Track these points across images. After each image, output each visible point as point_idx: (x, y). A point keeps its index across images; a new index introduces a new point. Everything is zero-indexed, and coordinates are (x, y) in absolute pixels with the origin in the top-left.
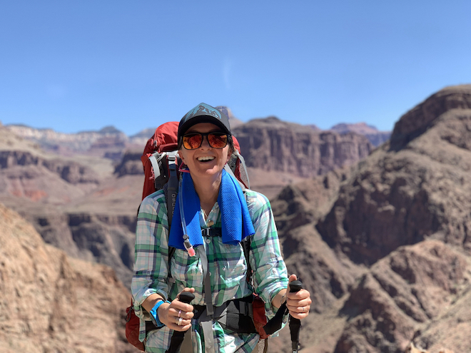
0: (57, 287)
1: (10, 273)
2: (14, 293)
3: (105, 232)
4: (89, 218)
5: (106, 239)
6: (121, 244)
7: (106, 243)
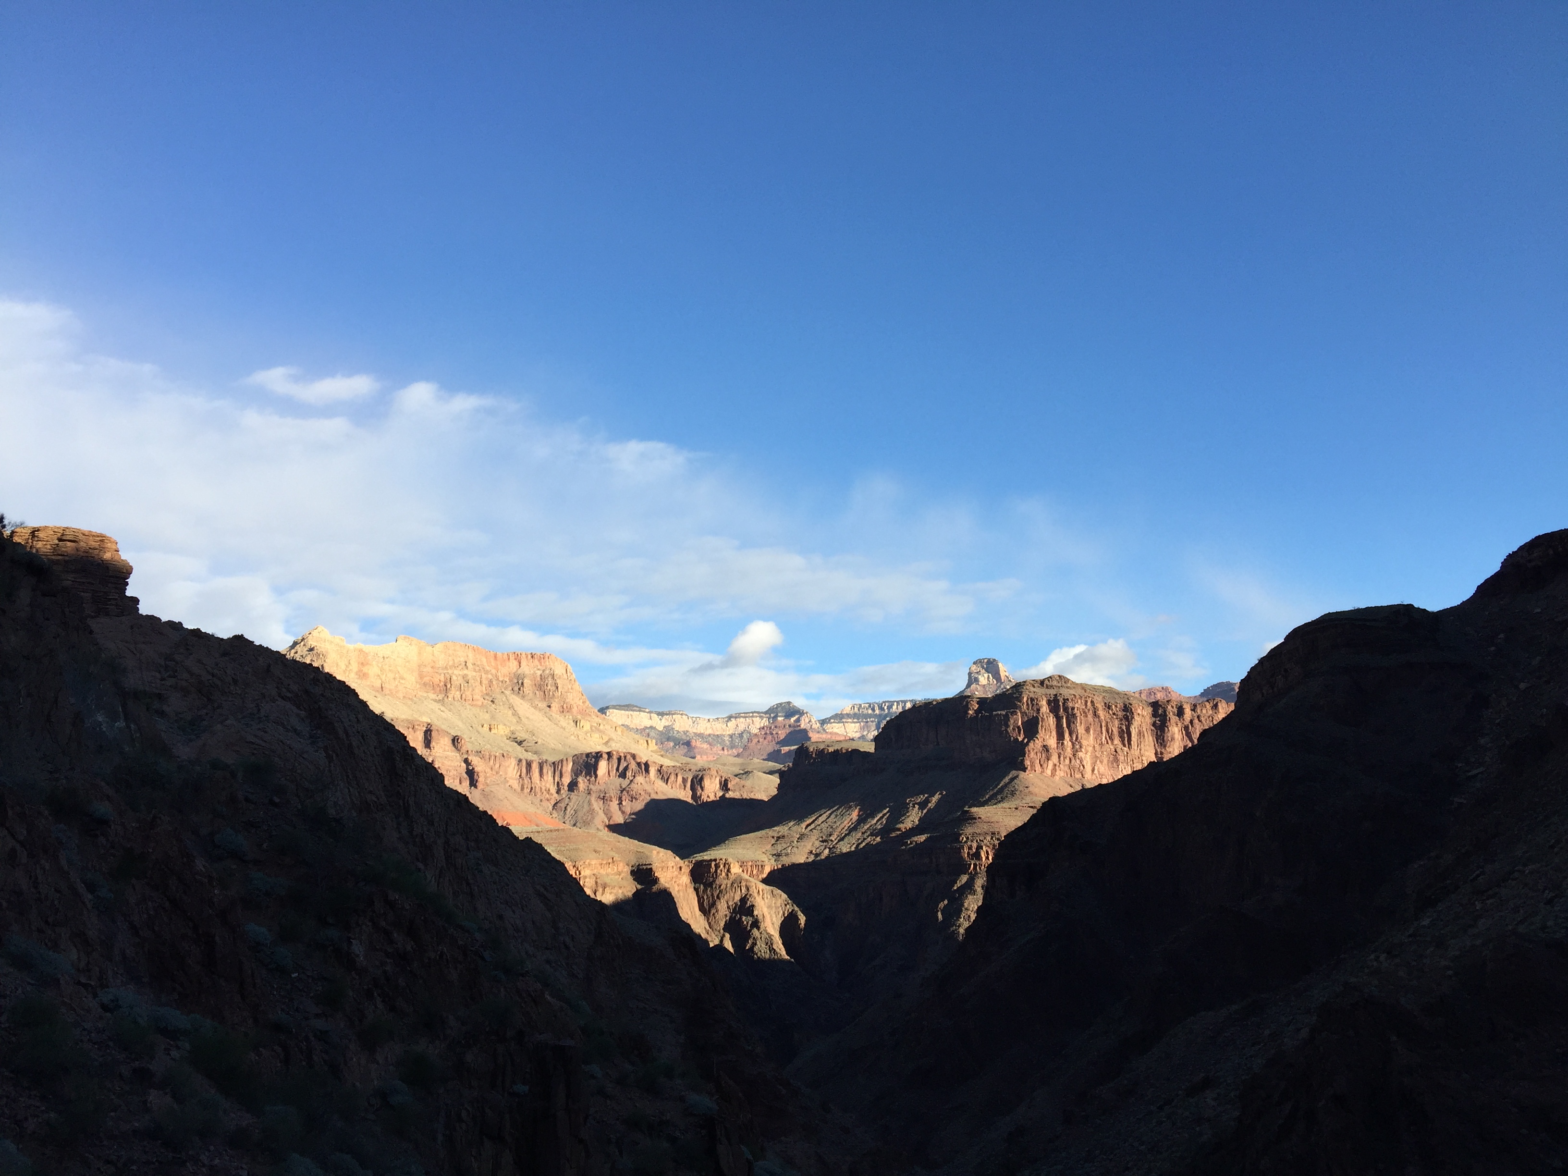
3: (756, 891)
4: (727, 866)
5: (756, 904)
6: (784, 914)
7: (755, 913)
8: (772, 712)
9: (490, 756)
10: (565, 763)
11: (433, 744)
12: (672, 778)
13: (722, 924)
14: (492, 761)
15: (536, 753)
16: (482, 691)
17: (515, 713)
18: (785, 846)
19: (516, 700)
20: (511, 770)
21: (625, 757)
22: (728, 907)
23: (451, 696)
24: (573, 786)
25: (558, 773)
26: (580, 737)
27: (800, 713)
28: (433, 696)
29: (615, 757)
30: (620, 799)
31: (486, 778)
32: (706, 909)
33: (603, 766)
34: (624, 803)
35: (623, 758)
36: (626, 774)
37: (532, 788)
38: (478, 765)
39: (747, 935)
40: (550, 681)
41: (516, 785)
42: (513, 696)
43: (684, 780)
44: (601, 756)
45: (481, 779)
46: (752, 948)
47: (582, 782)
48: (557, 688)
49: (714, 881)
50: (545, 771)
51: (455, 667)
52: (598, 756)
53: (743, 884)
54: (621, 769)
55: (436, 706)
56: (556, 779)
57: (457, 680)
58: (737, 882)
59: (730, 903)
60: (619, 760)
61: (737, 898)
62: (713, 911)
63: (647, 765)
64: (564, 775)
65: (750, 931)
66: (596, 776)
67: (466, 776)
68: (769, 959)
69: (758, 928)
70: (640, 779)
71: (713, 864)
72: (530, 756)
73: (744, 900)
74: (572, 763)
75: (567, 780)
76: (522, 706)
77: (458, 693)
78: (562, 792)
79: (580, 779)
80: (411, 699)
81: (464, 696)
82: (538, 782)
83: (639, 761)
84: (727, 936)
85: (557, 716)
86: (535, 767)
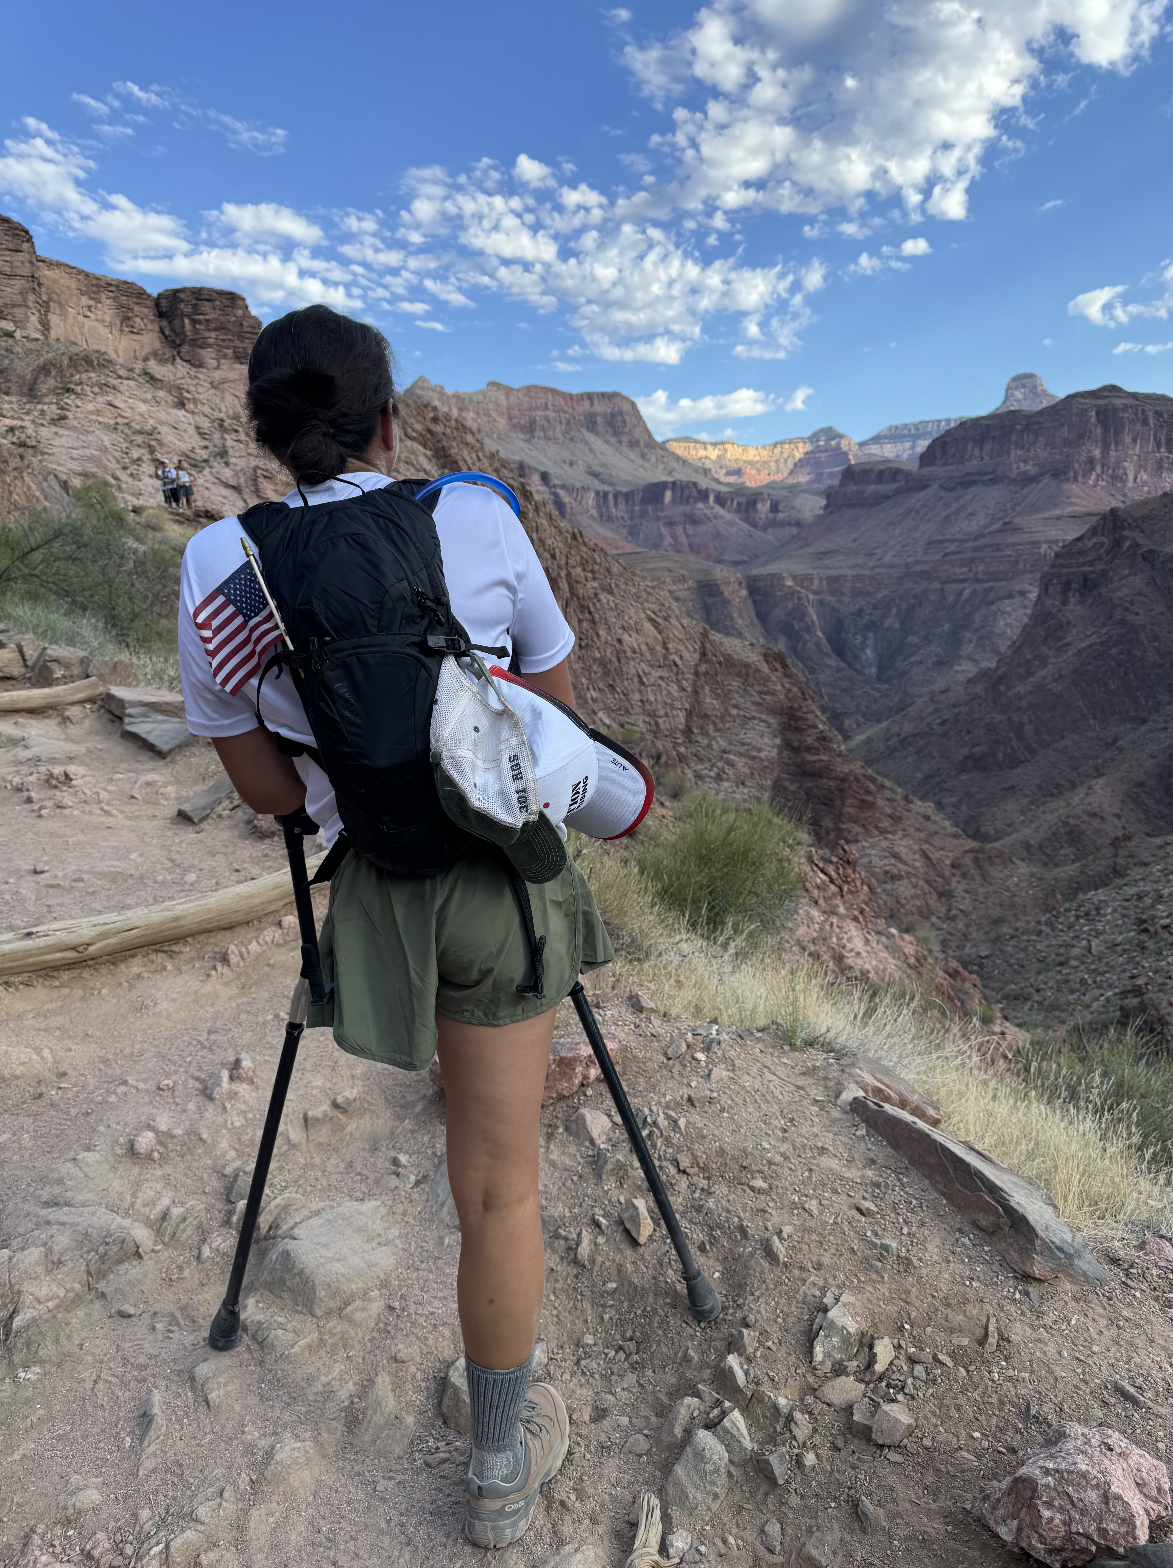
0: (697, 674)
1: (629, 654)
2: (636, 680)
3: (806, 601)
4: (781, 580)
5: (807, 612)
7: (806, 619)
8: (814, 438)
9: (573, 489)
10: (636, 493)
12: (728, 503)
14: (575, 493)
15: (610, 485)
16: (562, 430)
17: (591, 450)
19: (591, 437)
20: (590, 499)
21: (688, 486)
22: (782, 615)
23: (536, 436)
24: (643, 513)
25: (630, 503)
26: (647, 469)
27: (841, 436)
28: (522, 436)
29: (679, 486)
30: (685, 524)
33: (668, 495)
35: (686, 487)
36: (688, 501)
37: (609, 516)
40: (619, 418)
42: (589, 433)
44: (667, 485)
47: (651, 510)
49: (770, 593)
50: (619, 501)
51: (537, 408)
52: (663, 486)
53: (796, 595)
55: (524, 445)
56: (629, 507)
57: (541, 421)
58: (790, 594)
59: (784, 611)
60: (683, 488)
61: (790, 607)
66: (663, 504)
69: (809, 632)
72: (606, 488)
73: (796, 608)
74: (641, 494)
76: (597, 442)
77: (542, 432)
78: (635, 519)
79: (649, 507)
81: (547, 435)
82: (614, 511)
83: (700, 489)
85: (625, 449)
86: (611, 496)
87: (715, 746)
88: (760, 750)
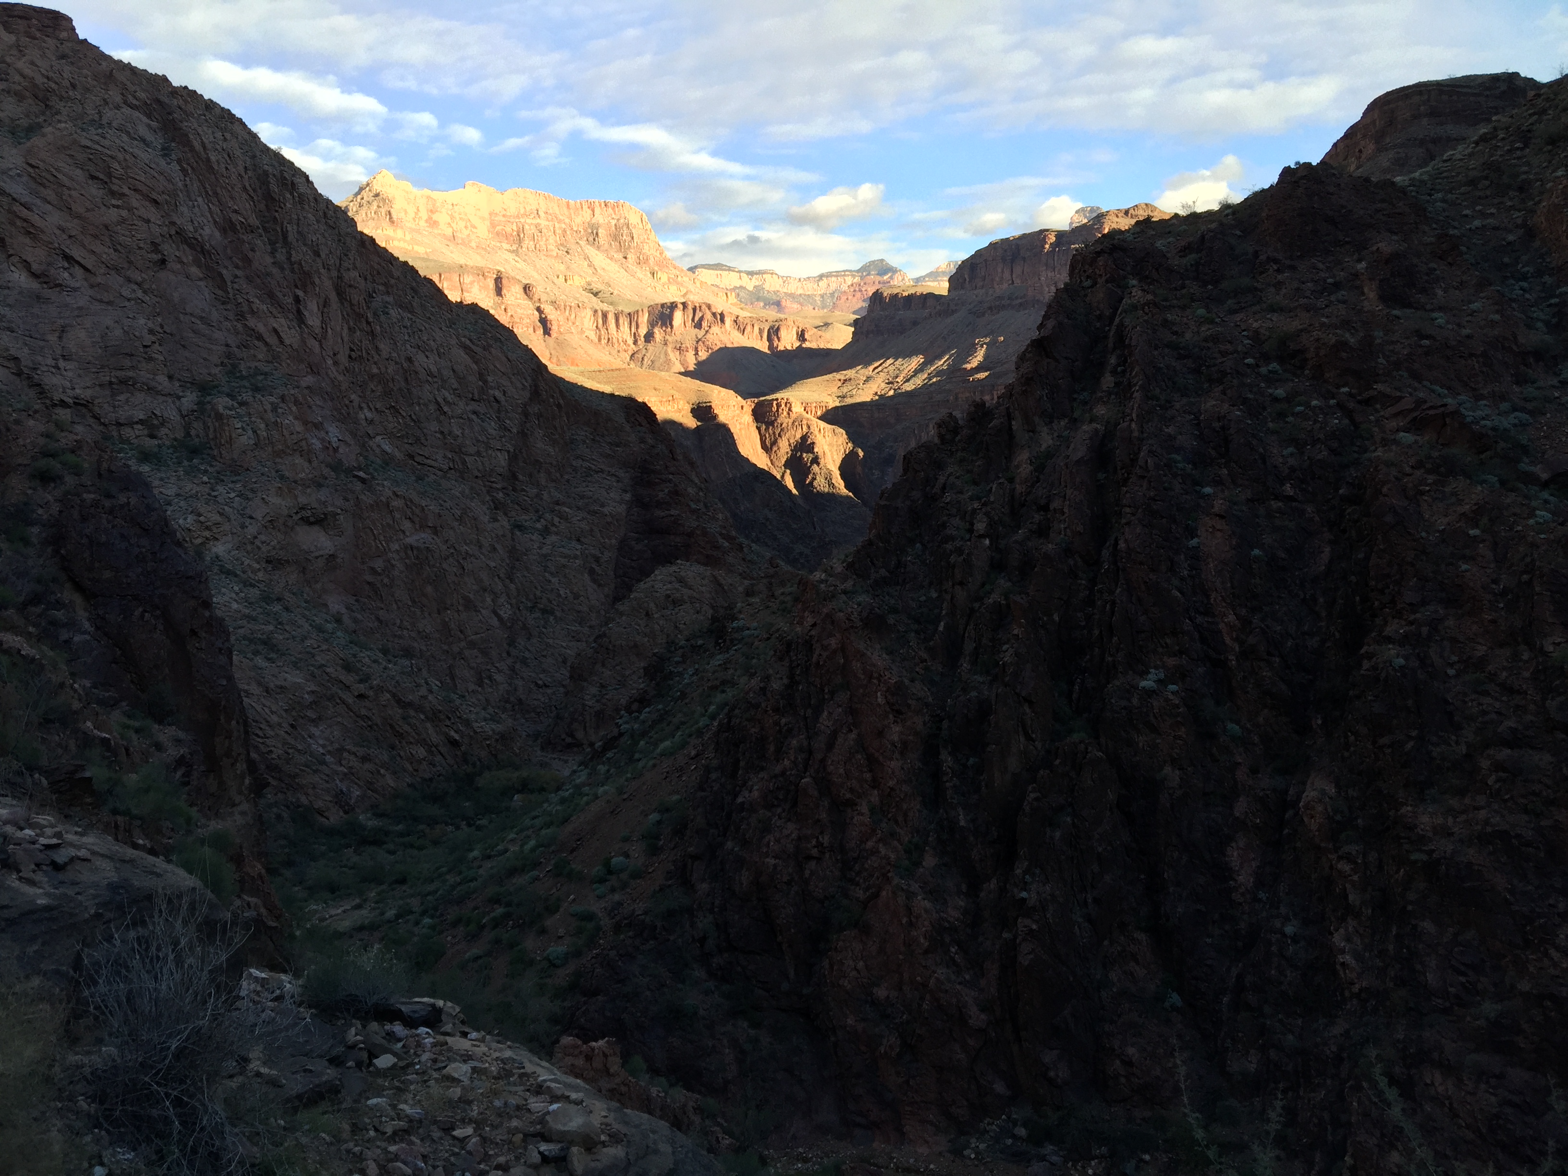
3: (817, 430)
4: (788, 405)
5: (816, 442)
6: (845, 451)
7: (816, 450)
8: (865, 270)
9: (565, 306)
10: (640, 313)
11: (504, 291)
12: (749, 328)
13: (783, 460)
14: (567, 312)
15: (611, 304)
16: (556, 242)
17: (591, 264)
18: (850, 388)
19: (591, 251)
20: (588, 321)
21: (700, 307)
22: (790, 445)
23: (525, 246)
24: (649, 337)
25: (634, 324)
26: (657, 289)
27: (893, 270)
28: (506, 246)
29: (690, 307)
30: (696, 350)
31: (559, 326)
32: (768, 447)
33: (678, 317)
34: (700, 353)
35: (698, 308)
36: (701, 325)
37: (609, 339)
38: (551, 313)
39: (808, 471)
40: (625, 231)
41: (593, 336)
42: (589, 247)
43: (761, 331)
44: (676, 306)
45: (554, 328)
46: (811, 483)
47: (658, 333)
48: (633, 238)
49: (776, 420)
50: (621, 321)
51: (526, 215)
52: (673, 306)
53: (804, 422)
54: (697, 319)
55: (510, 257)
56: (633, 330)
57: (530, 230)
58: (798, 422)
59: (792, 441)
60: (694, 310)
61: (798, 436)
62: (775, 448)
63: (722, 316)
64: (640, 326)
65: (810, 467)
66: (672, 327)
67: (539, 324)
68: (828, 493)
69: (818, 464)
70: (715, 329)
71: (775, 403)
72: (605, 307)
73: (804, 438)
74: (647, 314)
75: (643, 331)
76: (599, 258)
77: (532, 243)
78: (639, 342)
79: (657, 330)
80: (485, 249)
81: (538, 246)
82: (615, 333)
83: (714, 311)
84: (788, 471)
85: (634, 268)
86: (611, 318)
87: (545, 496)
88: (603, 506)
